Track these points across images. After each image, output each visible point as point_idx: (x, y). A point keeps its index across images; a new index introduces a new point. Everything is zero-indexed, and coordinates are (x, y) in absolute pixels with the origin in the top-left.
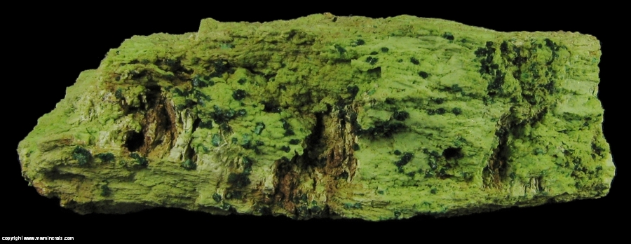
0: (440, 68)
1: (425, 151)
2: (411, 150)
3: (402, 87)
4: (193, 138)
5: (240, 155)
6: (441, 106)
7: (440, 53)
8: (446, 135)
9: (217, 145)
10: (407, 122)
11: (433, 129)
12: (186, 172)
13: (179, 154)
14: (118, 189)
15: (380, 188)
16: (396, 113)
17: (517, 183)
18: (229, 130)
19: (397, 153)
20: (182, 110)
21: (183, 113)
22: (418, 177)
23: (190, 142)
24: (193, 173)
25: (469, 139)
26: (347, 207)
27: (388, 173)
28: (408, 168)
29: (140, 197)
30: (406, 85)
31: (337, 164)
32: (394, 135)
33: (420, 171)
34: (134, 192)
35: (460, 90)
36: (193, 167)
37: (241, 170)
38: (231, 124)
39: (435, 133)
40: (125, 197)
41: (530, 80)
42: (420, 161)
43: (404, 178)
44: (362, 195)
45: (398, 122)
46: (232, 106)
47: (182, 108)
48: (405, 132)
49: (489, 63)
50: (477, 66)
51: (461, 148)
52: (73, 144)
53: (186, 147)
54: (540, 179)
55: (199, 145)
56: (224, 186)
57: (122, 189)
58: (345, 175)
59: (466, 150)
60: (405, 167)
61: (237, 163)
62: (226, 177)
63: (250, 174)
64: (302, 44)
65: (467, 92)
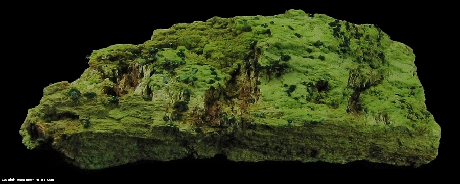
0: (308, 33)
1: (304, 83)
2: (295, 84)
3: (285, 39)
4: (151, 80)
5: (182, 88)
6: (311, 54)
7: (307, 26)
8: (317, 71)
9: (167, 82)
10: (290, 62)
11: (307, 67)
12: (145, 102)
13: (141, 91)
14: (97, 123)
15: (276, 105)
16: (282, 56)
17: (370, 116)
18: (174, 74)
19: (286, 86)
20: (143, 65)
21: (144, 67)
22: (301, 100)
23: (149, 83)
24: (149, 103)
25: (332, 74)
26: (256, 115)
27: (281, 97)
28: (294, 94)
29: (112, 127)
30: (287, 38)
31: (246, 94)
32: (283, 76)
33: (302, 96)
34: (108, 124)
35: (322, 44)
36: (150, 99)
37: (182, 100)
38: (176, 70)
39: (309, 70)
40: (102, 128)
41: (367, 45)
42: (302, 90)
43: (291, 100)
44: (265, 108)
45: (284, 62)
46: (176, 59)
47: (143, 64)
48: (290, 72)
49: (339, 31)
50: (331, 31)
51: (328, 82)
52: (69, 87)
53: (146, 86)
54: (386, 116)
55: (154, 85)
56: (171, 110)
57: (99, 123)
58: (252, 101)
59: (331, 82)
60: (291, 93)
61: (180, 95)
62: (172, 104)
63: (188, 103)
64: (220, 27)
65: (327, 46)
